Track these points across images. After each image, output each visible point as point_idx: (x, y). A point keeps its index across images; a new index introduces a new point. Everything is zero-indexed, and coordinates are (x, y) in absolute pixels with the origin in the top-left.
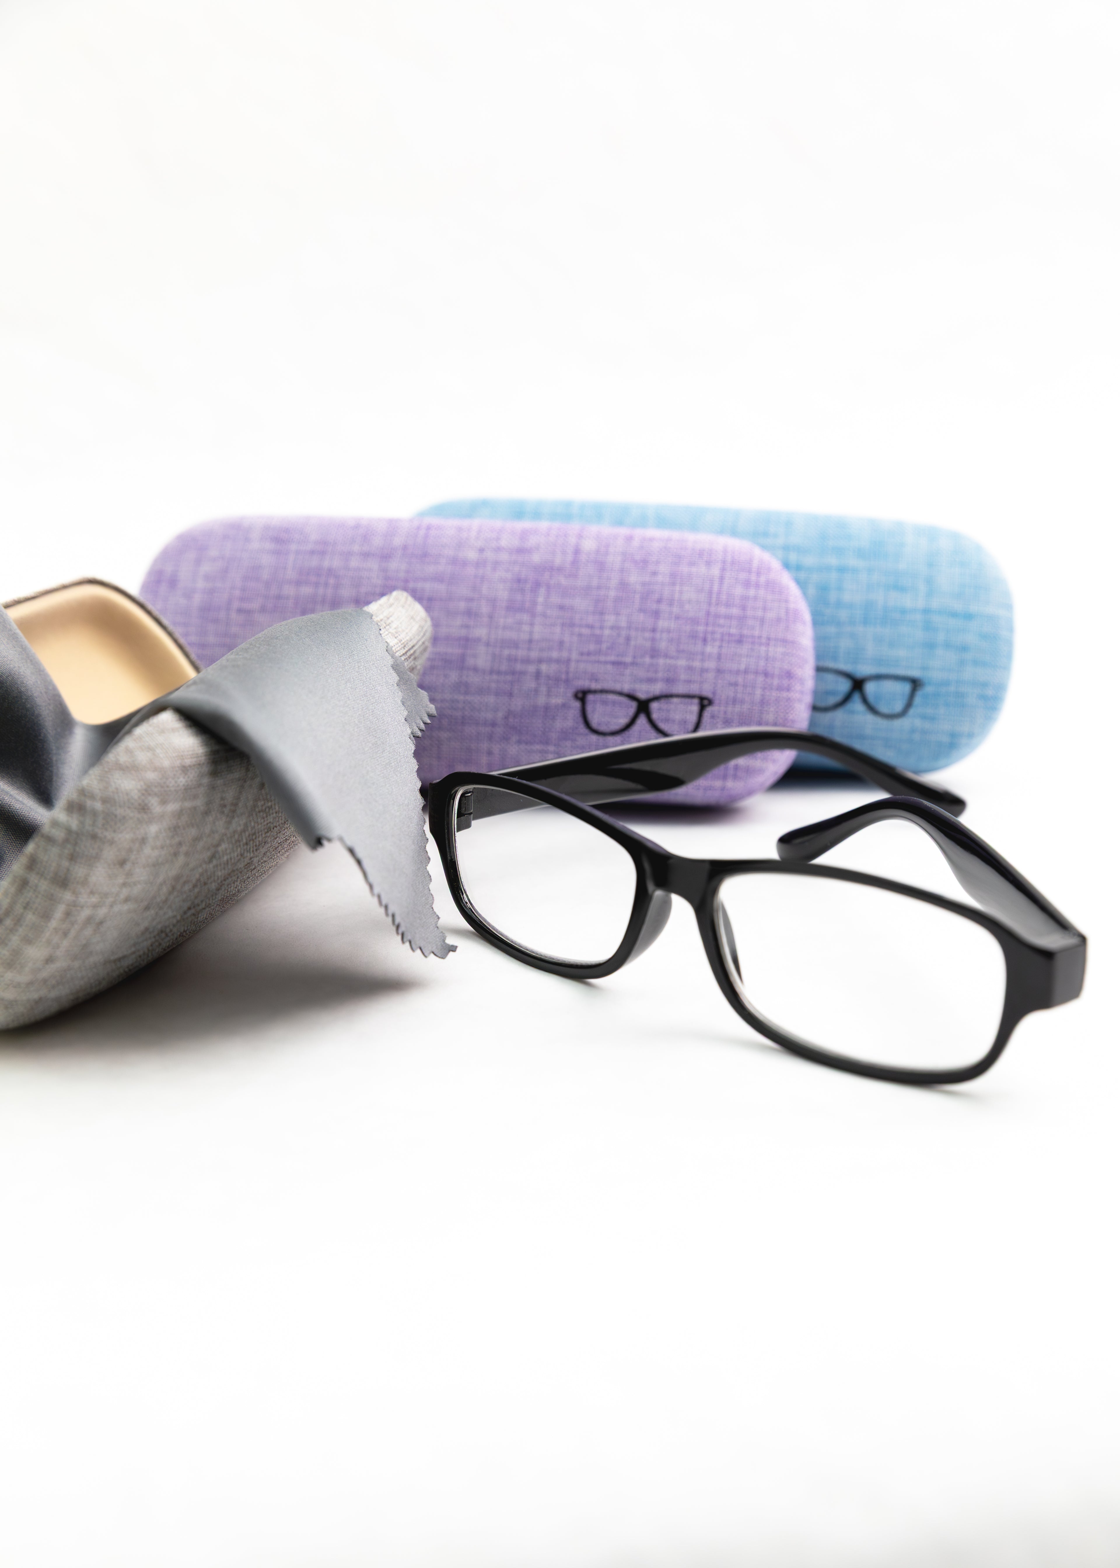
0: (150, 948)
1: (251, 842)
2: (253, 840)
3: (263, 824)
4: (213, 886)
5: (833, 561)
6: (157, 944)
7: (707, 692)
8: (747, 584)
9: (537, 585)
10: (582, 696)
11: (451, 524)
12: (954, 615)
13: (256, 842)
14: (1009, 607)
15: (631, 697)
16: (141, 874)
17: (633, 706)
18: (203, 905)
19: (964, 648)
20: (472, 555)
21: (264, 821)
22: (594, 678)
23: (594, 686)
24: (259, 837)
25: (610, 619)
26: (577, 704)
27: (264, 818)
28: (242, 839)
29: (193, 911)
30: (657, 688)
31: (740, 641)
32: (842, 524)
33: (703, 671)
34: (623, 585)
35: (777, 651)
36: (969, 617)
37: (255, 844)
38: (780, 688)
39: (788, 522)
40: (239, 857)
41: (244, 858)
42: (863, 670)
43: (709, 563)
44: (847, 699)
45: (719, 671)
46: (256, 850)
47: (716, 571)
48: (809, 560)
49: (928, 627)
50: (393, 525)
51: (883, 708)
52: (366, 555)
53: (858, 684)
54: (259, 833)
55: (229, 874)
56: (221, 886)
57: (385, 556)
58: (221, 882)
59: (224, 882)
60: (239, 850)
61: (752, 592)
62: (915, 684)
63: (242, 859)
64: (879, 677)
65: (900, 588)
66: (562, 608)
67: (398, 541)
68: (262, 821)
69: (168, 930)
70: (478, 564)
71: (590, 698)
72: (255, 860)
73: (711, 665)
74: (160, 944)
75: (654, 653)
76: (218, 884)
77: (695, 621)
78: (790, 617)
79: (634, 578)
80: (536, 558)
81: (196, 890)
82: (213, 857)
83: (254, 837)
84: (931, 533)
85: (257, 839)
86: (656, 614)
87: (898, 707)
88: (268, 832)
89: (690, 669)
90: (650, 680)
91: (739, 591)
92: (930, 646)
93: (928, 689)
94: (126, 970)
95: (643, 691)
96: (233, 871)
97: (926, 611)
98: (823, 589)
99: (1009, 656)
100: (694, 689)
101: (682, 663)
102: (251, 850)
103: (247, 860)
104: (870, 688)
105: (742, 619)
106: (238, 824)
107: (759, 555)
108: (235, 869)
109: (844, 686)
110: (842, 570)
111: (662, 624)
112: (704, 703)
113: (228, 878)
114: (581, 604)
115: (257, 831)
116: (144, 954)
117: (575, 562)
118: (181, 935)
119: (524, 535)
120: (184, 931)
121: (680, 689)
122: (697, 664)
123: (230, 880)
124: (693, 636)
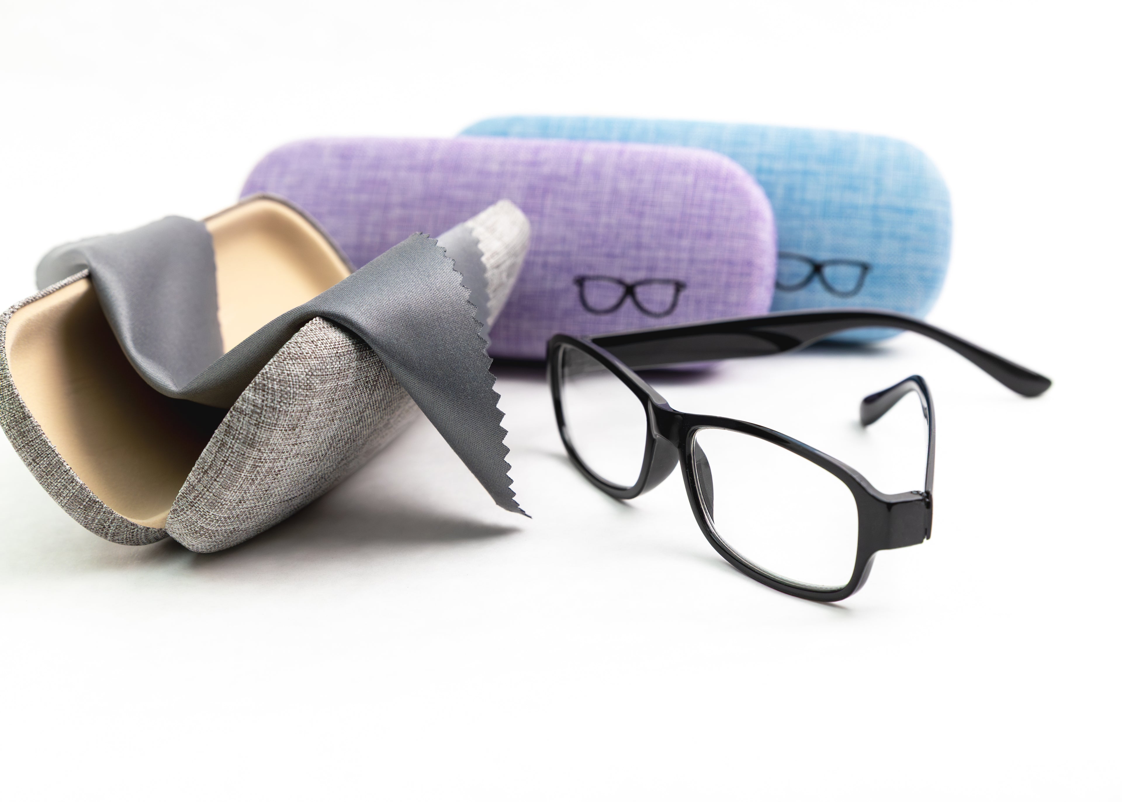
0: (314, 490)
1: (389, 408)
2: (390, 406)
3: (397, 394)
4: (360, 442)
5: (798, 166)
6: (318, 487)
7: (681, 276)
8: (716, 189)
9: (546, 191)
10: (580, 281)
11: (479, 142)
12: (897, 210)
13: (392, 407)
14: (946, 203)
15: (620, 282)
16: (307, 435)
17: (620, 291)
18: (353, 457)
19: (905, 238)
20: (494, 167)
21: (398, 392)
22: (590, 267)
23: (591, 273)
24: (394, 403)
25: (604, 219)
26: (575, 289)
27: (398, 389)
28: (382, 406)
29: (345, 462)
30: (641, 275)
31: (709, 235)
32: (807, 136)
33: (678, 261)
34: (615, 192)
35: (740, 244)
36: (910, 211)
37: (391, 409)
38: (742, 274)
39: (763, 133)
40: (380, 419)
41: (383, 420)
42: (822, 256)
43: (685, 173)
44: (808, 281)
45: (692, 261)
46: (393, 413)
47: (690, 179)
48: (778, 166)
49: (876, 220)
50: (433, 144)
51: (839, 287)
52: (412, 168)
53: (817, 268)
54: (394, 400)
55: (372, 433)
56: (366, 442)
57: (427, 168)
58: (366, 438)
59: (368, 439)
60: (379, 414)
61: (719, 196)
62: (865, 268)
63: (382, 421)
64: (835, 262)
65: (852, 188)
66: (565, 210)
67: (437, 156)
68: (397, 391)
69: (327, 476)
70: (501, 175)
71: (587, 284)
72: (392, 421)
73: (685, 256)
74: (321, 487)
75: (639, 246)
76: (364, 440)
77: (672, 220)
78: (753, 216)
79: (624, 185)
80: (546, 170)
81: (347, 446)
82: (360, 420)
83: (391, 404)
84: (881, 142)
85: (393, 405)
86: (641, 215)
87: (851, 286)
88: (401, 399)
89: (668, 259)
90: (636, 269)
91: (708, 195)
92: (877, 236)
93: (875, 272)
94: (296, 507)
95: (630, 278)
96: (375, 430)
97: (875, 207)
98: (790, 189)
99: (946, 243)
100: (671, 275)
101: (661, 254)
102: (389, 413)
103: (385, 421)
104: (828, 271)
105: (710, 219)
106: (378, 395)
107: (727, 164)
108: (376, 428)
109: (806, 270)
110: (805, 173)
111: (647, 222)
112: (679, 286)
113: (371, 436)
114: (580, 206)
115: (393, 399)
116: (309, 495)
117: (577, 173)
118: (336, 480)
119: (537, 151)
120: (339, 477)
121: (659, 275)
122: (673, 255)
123: (373, 436)
124: (670, 232)
